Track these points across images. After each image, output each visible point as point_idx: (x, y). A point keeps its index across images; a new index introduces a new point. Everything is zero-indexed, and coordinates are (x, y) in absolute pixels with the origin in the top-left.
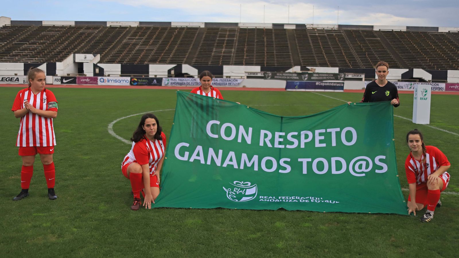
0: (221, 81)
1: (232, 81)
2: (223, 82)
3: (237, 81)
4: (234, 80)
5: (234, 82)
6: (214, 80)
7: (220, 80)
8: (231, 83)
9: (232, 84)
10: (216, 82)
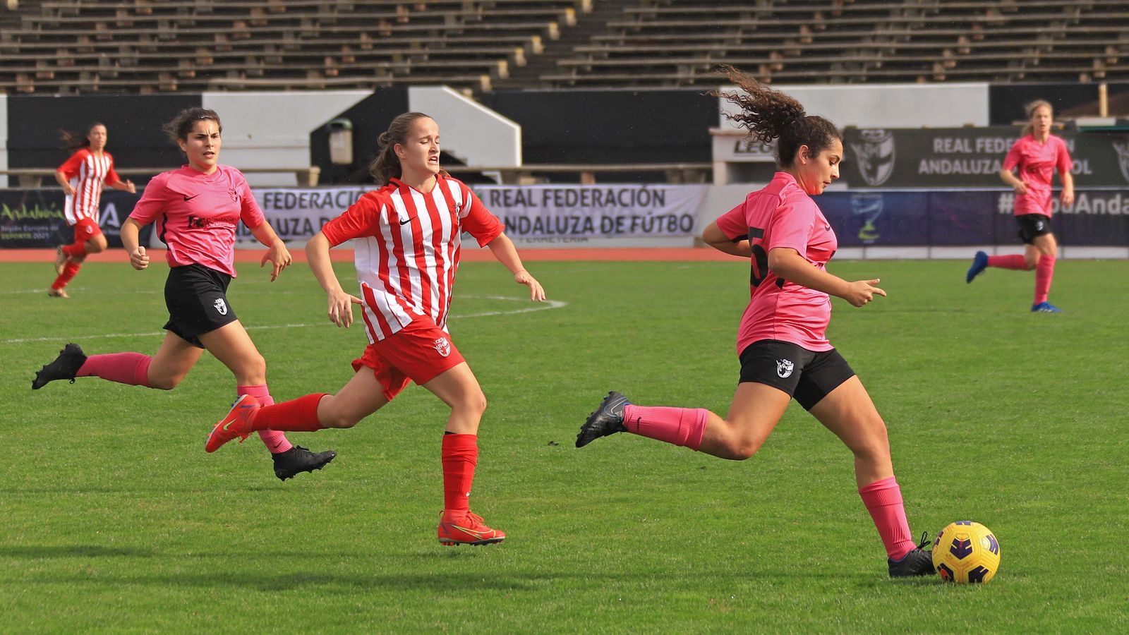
0: (551, 202)
1: (625, 205)
2: (567, 211)
3: (662, 202)
4: (644, 197)
5: (638, 210)
6: (506, 198)
7: (545, 198)
8: (620, 218)
9: (627, 223)
10: (519, 209)
